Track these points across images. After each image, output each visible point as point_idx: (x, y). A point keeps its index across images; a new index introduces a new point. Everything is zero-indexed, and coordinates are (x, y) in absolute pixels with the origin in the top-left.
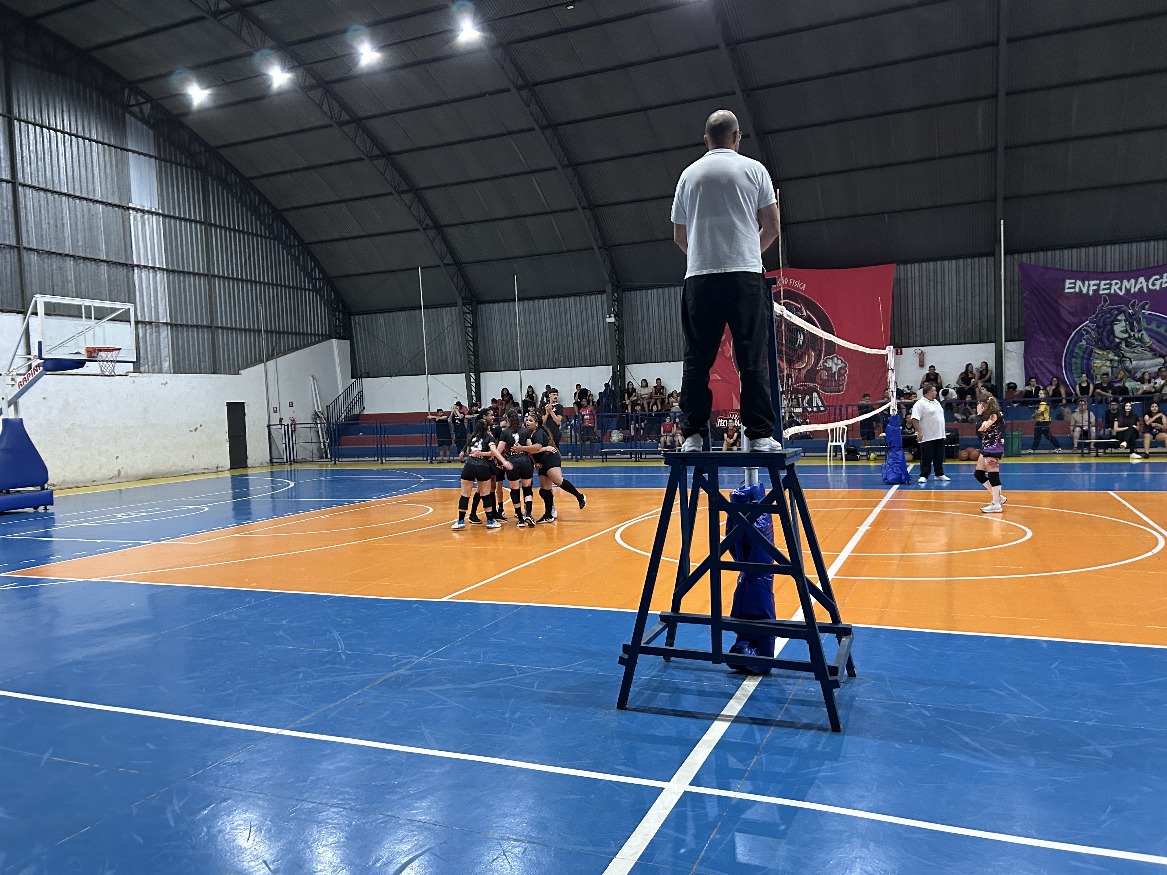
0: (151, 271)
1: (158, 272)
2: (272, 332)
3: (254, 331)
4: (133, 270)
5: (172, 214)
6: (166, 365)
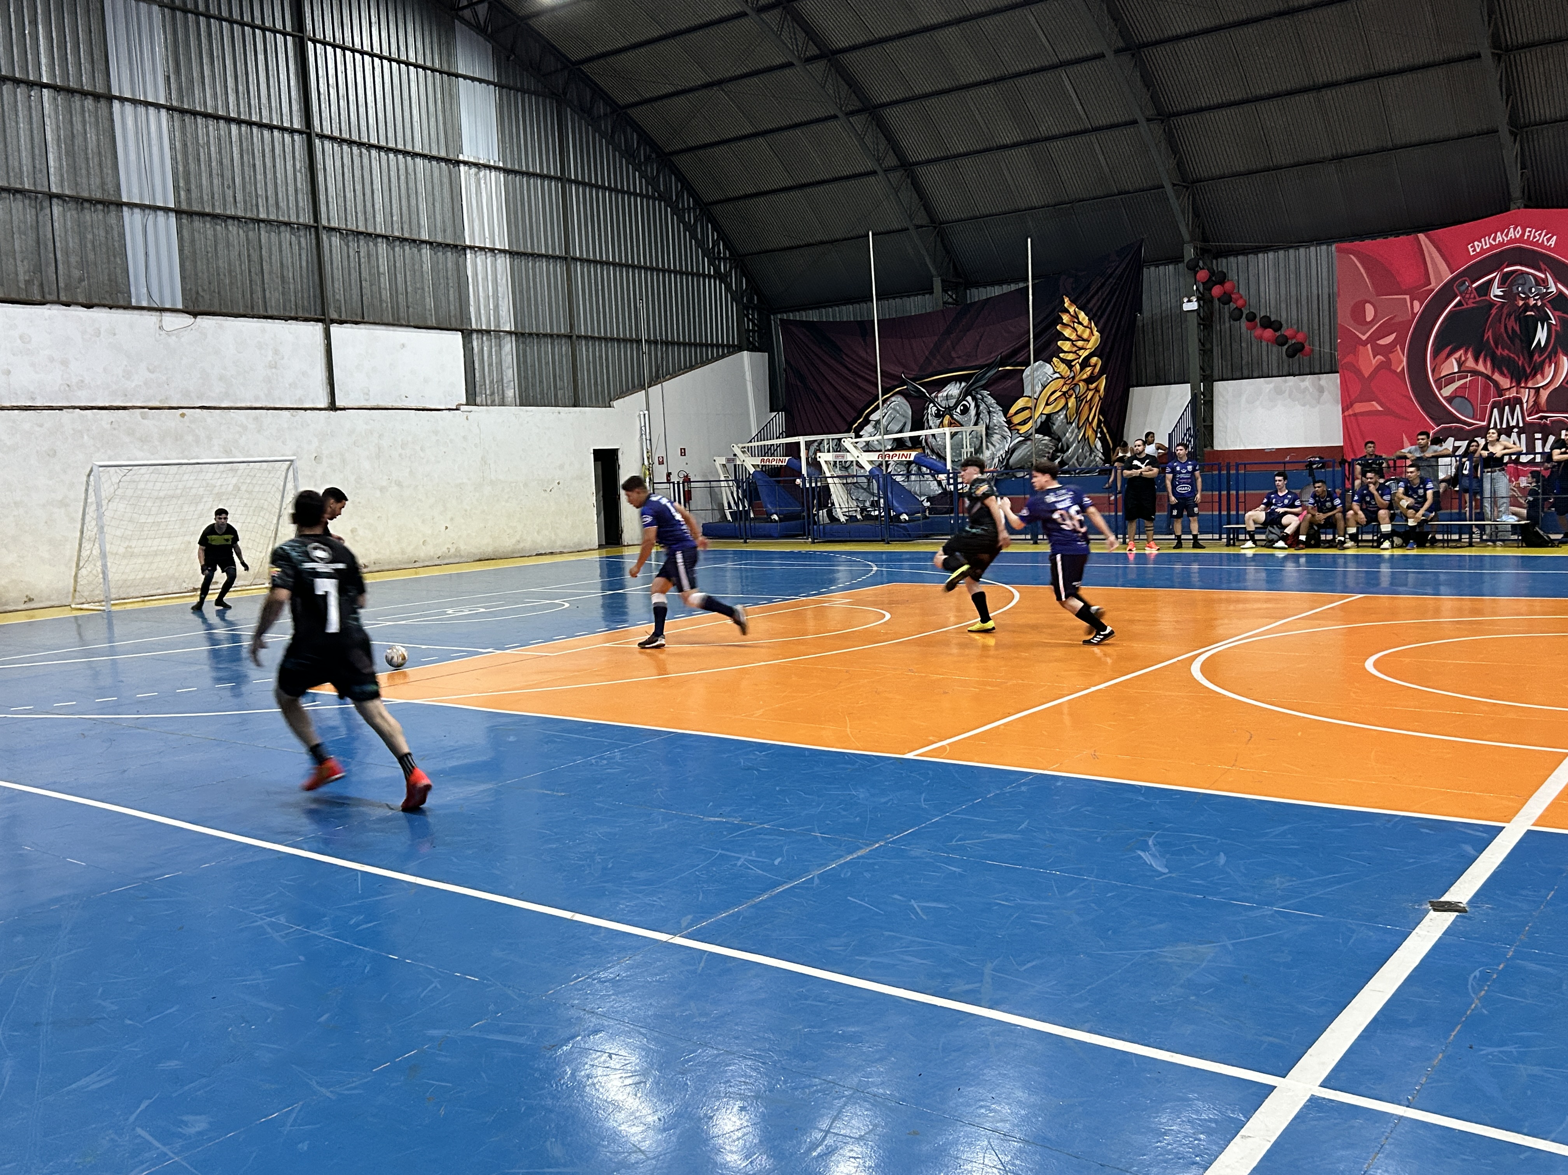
0: (489, 254)
1: (498, 256)
2: (656, 342)
3: (631, 341)
4: (466, 255)
5: (517, 167)
6: (510, 393)
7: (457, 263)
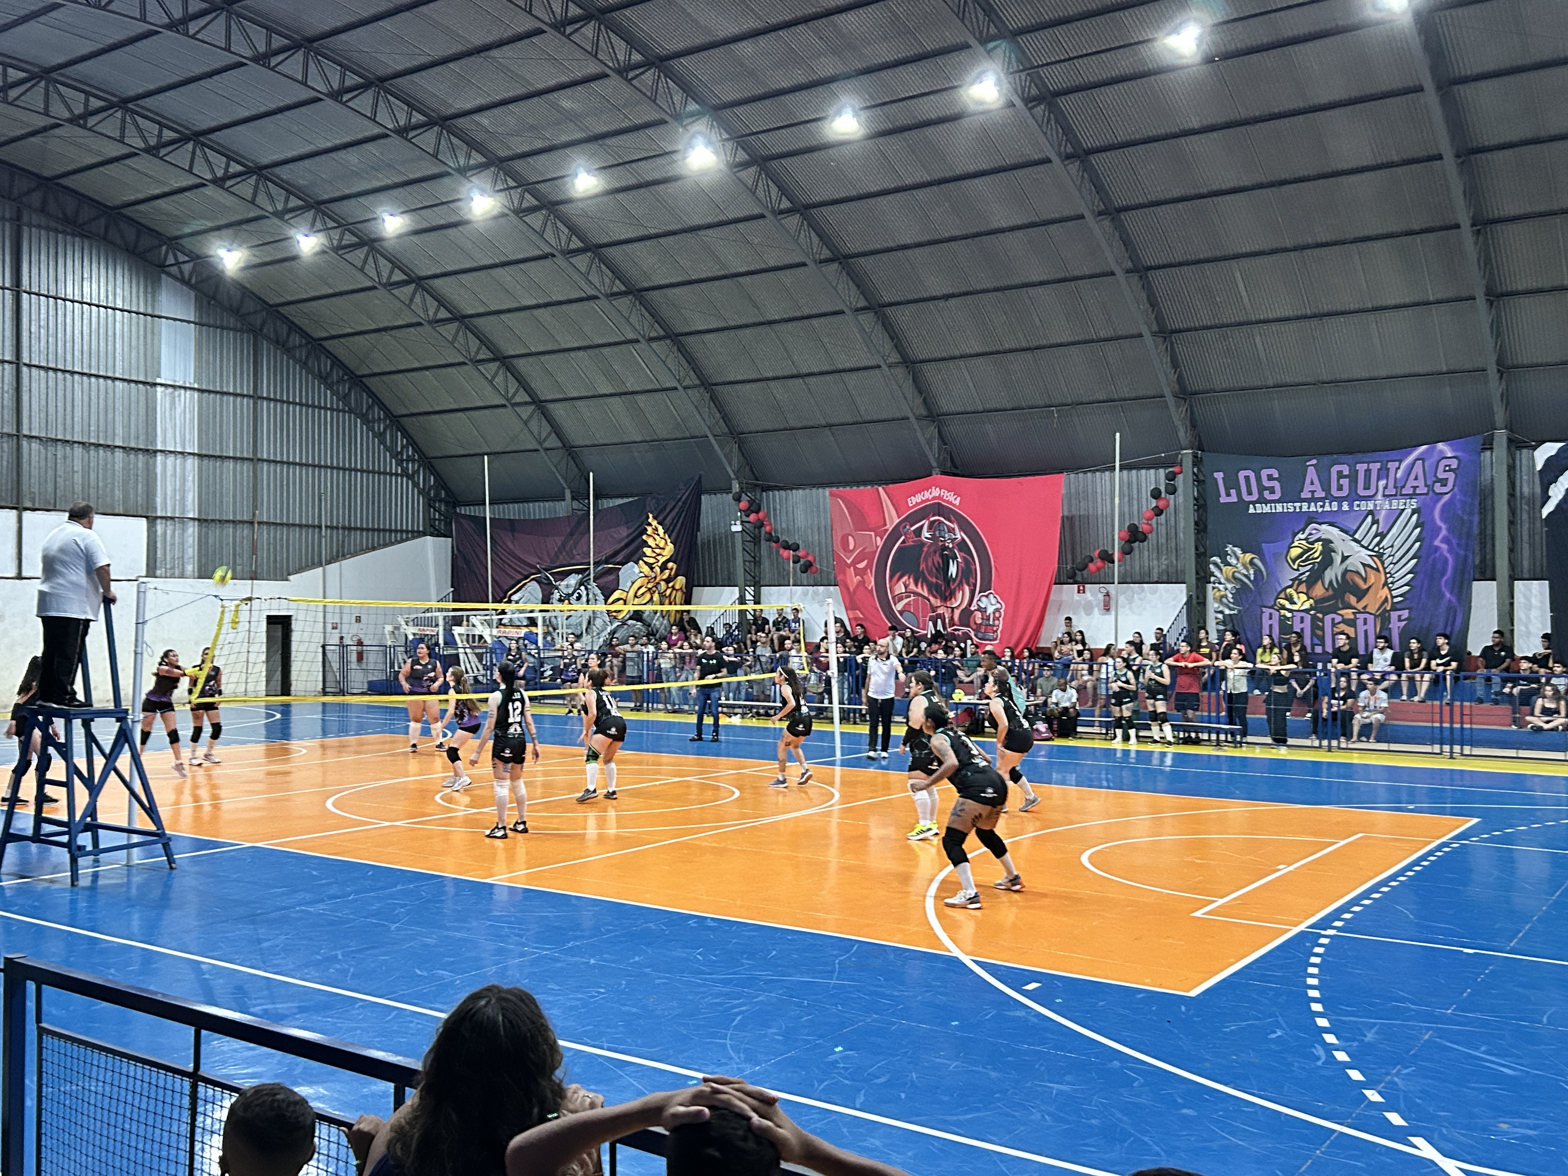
0: (178, 457)
1: (187, 458)
2: (338, 528)
3: (314, 526)
4: (156, 457)
5: (211, 388)
7: (147, 463)
